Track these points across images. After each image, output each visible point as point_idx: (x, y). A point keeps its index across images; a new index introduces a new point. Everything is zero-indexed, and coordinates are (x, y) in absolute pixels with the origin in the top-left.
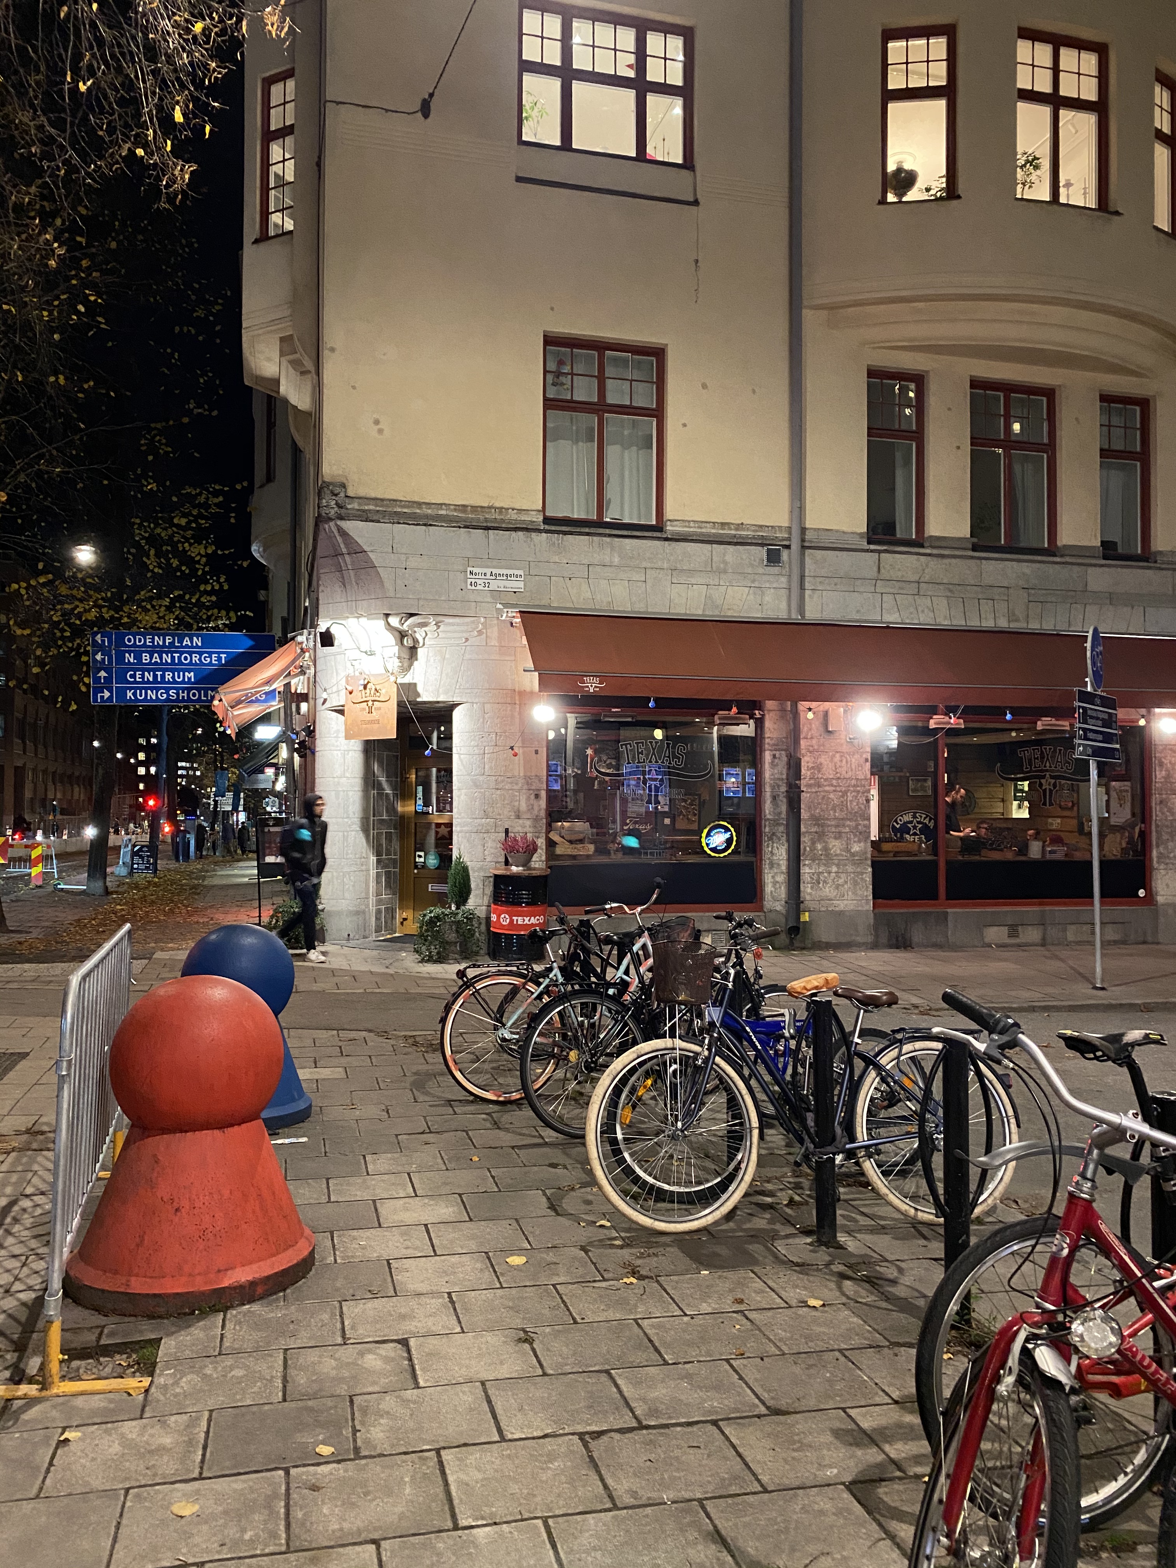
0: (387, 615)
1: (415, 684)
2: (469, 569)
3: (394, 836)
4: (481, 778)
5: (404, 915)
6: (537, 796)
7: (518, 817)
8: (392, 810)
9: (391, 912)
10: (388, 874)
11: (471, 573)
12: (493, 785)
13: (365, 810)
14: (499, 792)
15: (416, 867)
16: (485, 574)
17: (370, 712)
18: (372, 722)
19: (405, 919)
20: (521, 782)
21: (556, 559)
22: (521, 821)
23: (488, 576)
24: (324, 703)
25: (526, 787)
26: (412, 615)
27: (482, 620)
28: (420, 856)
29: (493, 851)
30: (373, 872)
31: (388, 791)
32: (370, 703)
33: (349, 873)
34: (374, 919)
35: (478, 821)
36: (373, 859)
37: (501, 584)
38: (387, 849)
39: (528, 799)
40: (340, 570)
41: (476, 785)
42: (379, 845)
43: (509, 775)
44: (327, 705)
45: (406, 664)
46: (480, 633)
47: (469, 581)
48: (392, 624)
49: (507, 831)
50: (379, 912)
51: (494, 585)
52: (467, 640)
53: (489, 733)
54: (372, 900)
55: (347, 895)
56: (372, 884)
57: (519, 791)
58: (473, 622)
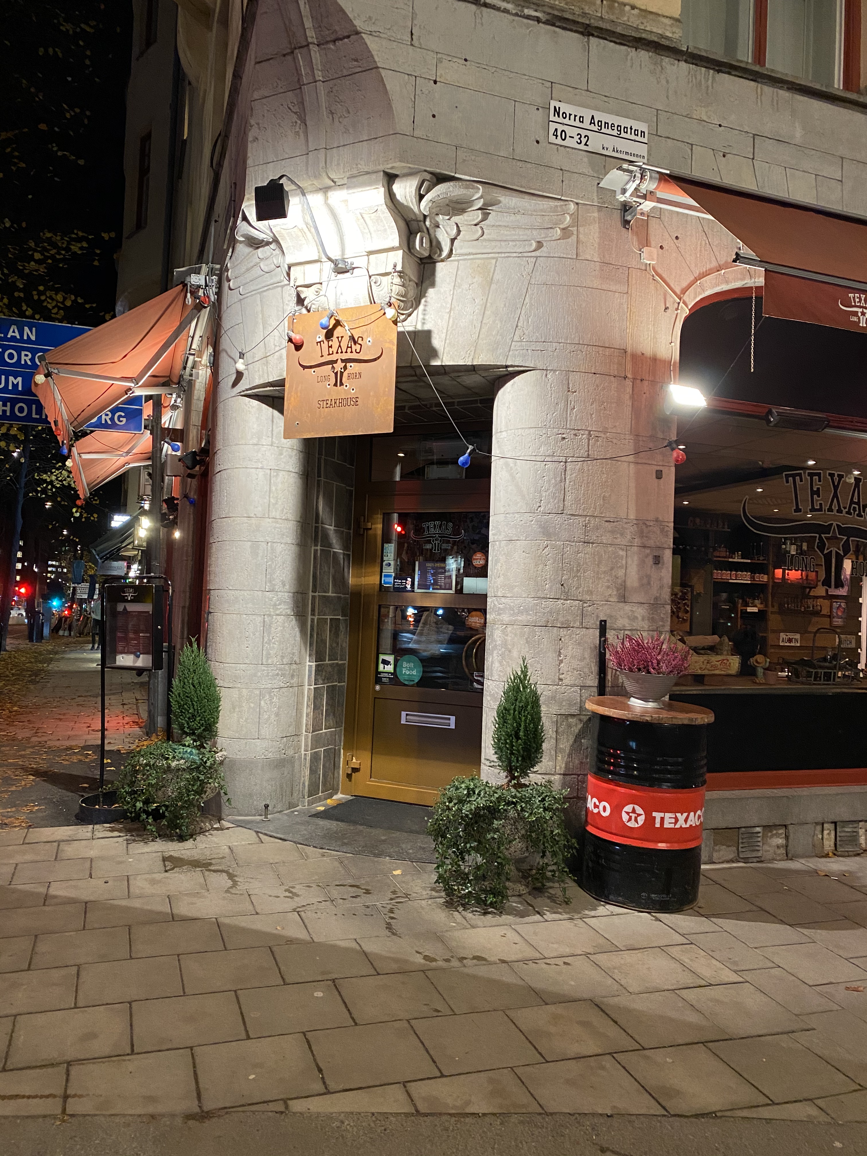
0: (391, 178)
1: (428, 334)
2: (553, 104)
3: (342, 627)
4: (558, 519)
5: (355, 762)
6: (657, 560)
7: (623, 599)
8: (340, 582)
9: (332, 756)
10: (331, 690)
11: (557, 112)
12: (578, 534)
13: (301, 578)
14: (590, 548)
15: (378, 680)
16: (581, 119)
17: (339, 381)
18: (343, 402)
19: (355, 770)
20: (630, 530)
21: (701, 113)
22: (627, 608)
23: (586, 124)
24: (235, 384)
25: (637, 541)
26: (440, 179)
27: (572, 206)
28: (386, 662)
29: (575, 663)
30: (308, 689)
31: (338, 549)
32: (339, 366)
33: (270, 691)
34: (307, 772)
35: (550, 603)
36: (309, 665)
37: (611, 142)
38: (332, 649)
39: (642, 563)
40: (298, 86)
41: (547, 532)
42: (321, 642)
43: (610, 515)
44: (243, 385)
45: (412, 294)
46: (566, 232)
47: (553, 127)
48: (399, 196)
49: (603, 627)
50: (315, 758)
51: (597, 143)
52: (540, 245)
53: (576, 432)
54: (305, 738)
55: (265, 731)
56: (306, 710)
57: (627, 548)
58: (554, 210)
